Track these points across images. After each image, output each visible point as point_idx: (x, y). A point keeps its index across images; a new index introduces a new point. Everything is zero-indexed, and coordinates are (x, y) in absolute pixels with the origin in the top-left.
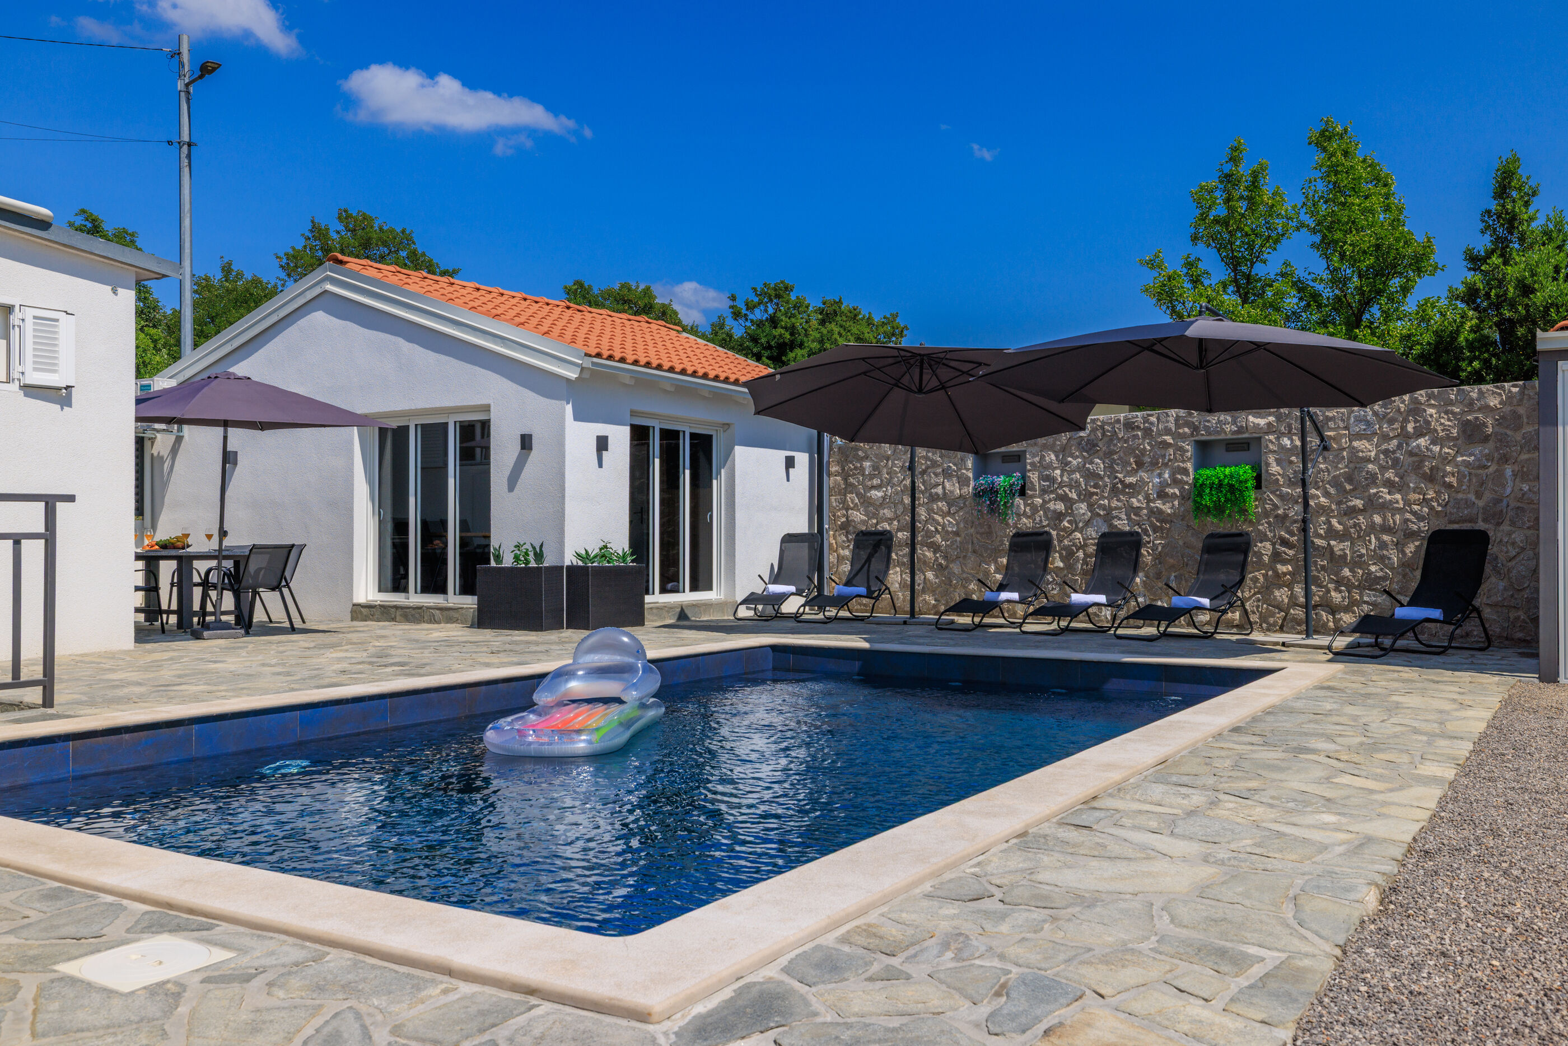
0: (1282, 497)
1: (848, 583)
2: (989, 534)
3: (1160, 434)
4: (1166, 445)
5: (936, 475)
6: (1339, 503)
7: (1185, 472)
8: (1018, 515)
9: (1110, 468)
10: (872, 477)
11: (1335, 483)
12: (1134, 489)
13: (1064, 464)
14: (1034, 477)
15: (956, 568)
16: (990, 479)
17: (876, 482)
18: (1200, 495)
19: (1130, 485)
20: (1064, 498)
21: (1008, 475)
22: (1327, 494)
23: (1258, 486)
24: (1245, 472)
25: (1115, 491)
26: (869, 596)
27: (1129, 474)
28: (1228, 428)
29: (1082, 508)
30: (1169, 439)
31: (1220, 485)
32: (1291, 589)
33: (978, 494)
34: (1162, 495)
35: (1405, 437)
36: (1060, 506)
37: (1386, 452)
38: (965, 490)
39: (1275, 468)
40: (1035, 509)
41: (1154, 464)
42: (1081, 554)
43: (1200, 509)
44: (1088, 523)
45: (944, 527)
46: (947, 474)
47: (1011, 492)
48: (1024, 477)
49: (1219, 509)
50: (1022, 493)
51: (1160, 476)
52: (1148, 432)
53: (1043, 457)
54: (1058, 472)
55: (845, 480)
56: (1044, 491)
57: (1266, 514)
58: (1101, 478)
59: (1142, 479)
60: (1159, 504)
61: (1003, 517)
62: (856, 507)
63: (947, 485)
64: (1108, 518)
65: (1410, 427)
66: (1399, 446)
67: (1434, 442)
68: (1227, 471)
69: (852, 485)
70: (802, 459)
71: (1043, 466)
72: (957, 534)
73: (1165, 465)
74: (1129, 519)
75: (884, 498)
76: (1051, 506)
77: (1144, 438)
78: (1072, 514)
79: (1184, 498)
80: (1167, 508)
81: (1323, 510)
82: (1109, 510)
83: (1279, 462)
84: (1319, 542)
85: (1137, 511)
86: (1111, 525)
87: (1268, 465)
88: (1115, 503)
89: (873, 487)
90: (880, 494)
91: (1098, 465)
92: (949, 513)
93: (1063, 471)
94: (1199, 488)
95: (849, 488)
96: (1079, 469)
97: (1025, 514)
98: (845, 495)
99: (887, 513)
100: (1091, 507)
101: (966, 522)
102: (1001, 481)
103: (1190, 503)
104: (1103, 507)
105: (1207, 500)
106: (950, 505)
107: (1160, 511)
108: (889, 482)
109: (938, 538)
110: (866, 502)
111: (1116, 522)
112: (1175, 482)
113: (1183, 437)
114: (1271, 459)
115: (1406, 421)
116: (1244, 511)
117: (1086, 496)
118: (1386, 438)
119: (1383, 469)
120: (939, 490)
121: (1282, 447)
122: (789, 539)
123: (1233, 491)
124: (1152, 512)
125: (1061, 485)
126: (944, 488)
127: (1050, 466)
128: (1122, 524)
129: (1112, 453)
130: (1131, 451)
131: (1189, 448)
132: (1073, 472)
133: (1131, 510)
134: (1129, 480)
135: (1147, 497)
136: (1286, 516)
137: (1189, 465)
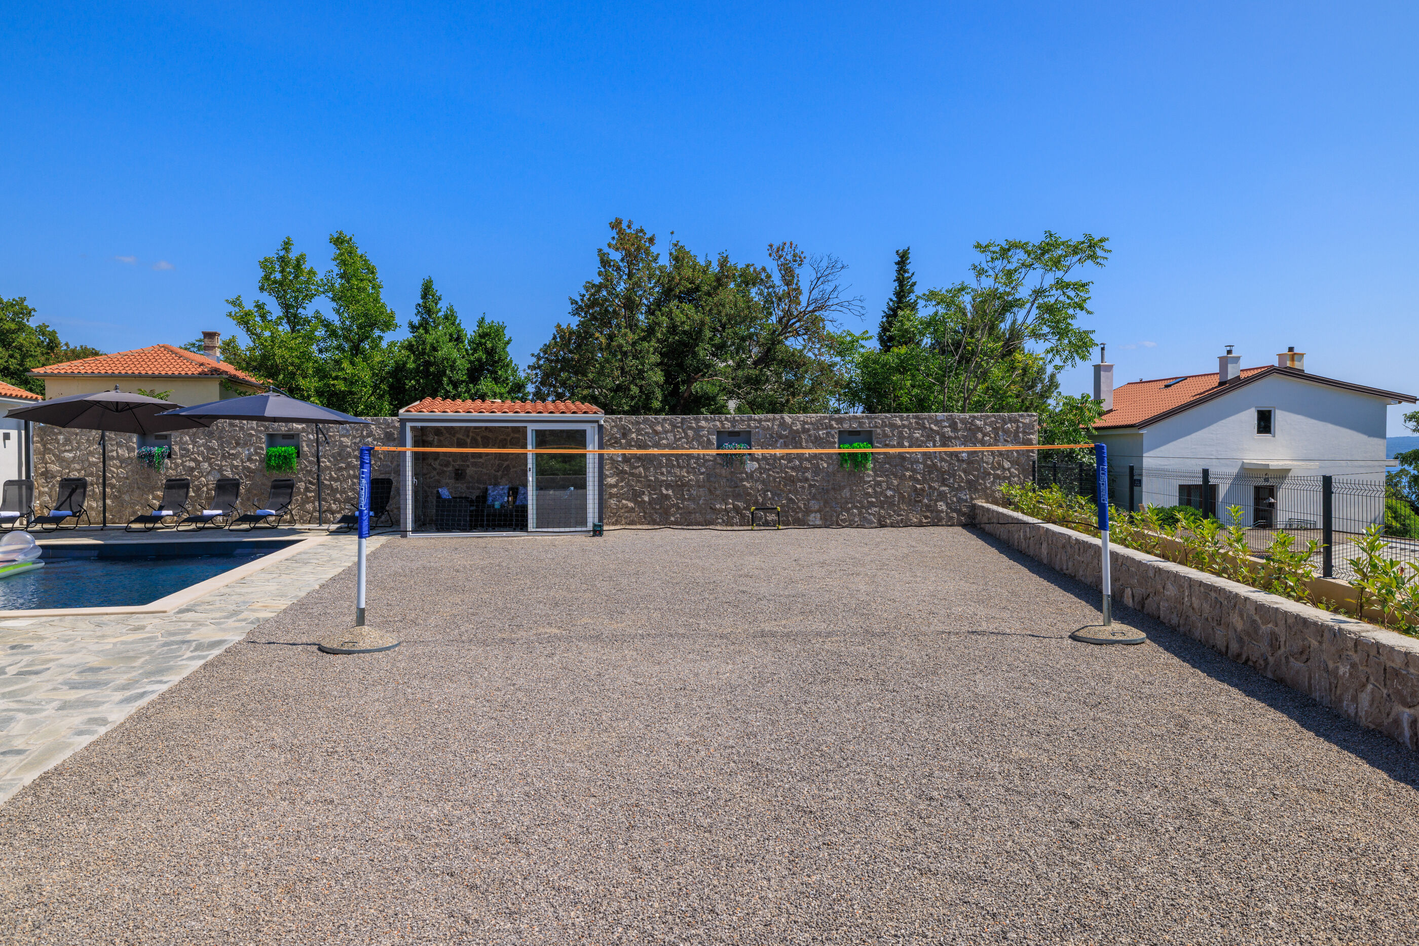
0: (309, 462)
1: (57, 509)
2: (148, 478)
3: (248, 429)
4: (252, 435)
5: (112, 445)
6: (335, 465)
7: (262, 448)
8: (167, 468)
9: (221, 446)
10: (64, 445)
11: (333, 456)
12: (235, 456)
13: (194, 443)
14: (176, 448)
15: (126, 497)
16: (148, 449)
17: (67, 448)
18: (270, 460)
19: (233, 454)
20: (195, 460)
21: (160, 446)
22: (329, 461)
23: (298, 456)
24: (292, 450)
25: (224, 457)
26: (74, 515)
27: (234, 448)
28: (283, 429)
29: (206, 465)
30: (253, 432)
31: (280, 455)
32: (314, 504)
33: (140, 457)
34: (250, 459)
35: (362, 437)
36: (193, 464)
37: (355, 443)
38: (132, 454)
39: (306, 449)
40: (177, 466)
41: (245, 444)
42: (205, 489)
43: (269, 467)
44: (209, 473)
45: (117, 474)
46: (119, 445)
47: (162, 456)
48: (170, 448)
49: (279, 467)
50: (169, 456)
51: (248, 450)
52: (242, 428)
53: (181, 438)
54: (191, 446)
55: (44, 446)
56: (182, 456)
57: (302, 469)
58: (216, 450)
59: (239, 452)
60: (248, 464)
61: (157, 469)
62: (52, 463)
63: (120, 451)
64: (221, 470)
65: (365, 433)
66: (360, 441)
67: (374, 440)
68: (283, 448)
69: (49, 449)
70: (14, 434)
71: (182, 444)
72: (127, 478)
73: (252, 445)
74: (232, 471)
75: (74, 458)
76: (187, 464)
77: (240, 431)
78: (199, 468)
79: (261, 461)
80: (252, 466)
81: (327, 468)
82: (221, 466)
83: (308, 446)
84: (326, 482)
85: (236, 467)
86: (222, 475)
87: (303, 447)
88: (224, 463)
89: (66, 451)
90: (71, 455)
91: (215, 444)
92: (121, 467)
93: (194, 446)
94: (269, 457)
95: (46, 450)
96: (203, 445)
97: (171, 468)
98: (44, 455)
99: (77, 466)
100: (210, 465)
101: (132, 471)
102: (156, 450)
103: (264, 464)
104: (218, 465)
105: (273, 463)
106: (121, 462)
107: (249, 468)
108: (78, 448)
109: (114, 481)
110: (60, 460)
111: (225, 473)
112: (257, 453)
113: (261, 432)
114: (304, 444)
115: (363, 430)
116: (291, 468)
117: (207, 459)
118: (355, 437)
119: (354, 450)
120: (114, 454)
121: (309, 439)
122: (9, 483)
123: (286, 459)
124: (244, 468)
125: (193, 453)
126: (117, 453)
127: (186, 443)
128: (228, 474)
129: (222, 438)
130: (233, 437)
131: (264, 438)
132: (200, 446)
133: (233, 467)
134: (232, 452)
135: (242, 460)
136: (311, 470)
137: (264, 446)
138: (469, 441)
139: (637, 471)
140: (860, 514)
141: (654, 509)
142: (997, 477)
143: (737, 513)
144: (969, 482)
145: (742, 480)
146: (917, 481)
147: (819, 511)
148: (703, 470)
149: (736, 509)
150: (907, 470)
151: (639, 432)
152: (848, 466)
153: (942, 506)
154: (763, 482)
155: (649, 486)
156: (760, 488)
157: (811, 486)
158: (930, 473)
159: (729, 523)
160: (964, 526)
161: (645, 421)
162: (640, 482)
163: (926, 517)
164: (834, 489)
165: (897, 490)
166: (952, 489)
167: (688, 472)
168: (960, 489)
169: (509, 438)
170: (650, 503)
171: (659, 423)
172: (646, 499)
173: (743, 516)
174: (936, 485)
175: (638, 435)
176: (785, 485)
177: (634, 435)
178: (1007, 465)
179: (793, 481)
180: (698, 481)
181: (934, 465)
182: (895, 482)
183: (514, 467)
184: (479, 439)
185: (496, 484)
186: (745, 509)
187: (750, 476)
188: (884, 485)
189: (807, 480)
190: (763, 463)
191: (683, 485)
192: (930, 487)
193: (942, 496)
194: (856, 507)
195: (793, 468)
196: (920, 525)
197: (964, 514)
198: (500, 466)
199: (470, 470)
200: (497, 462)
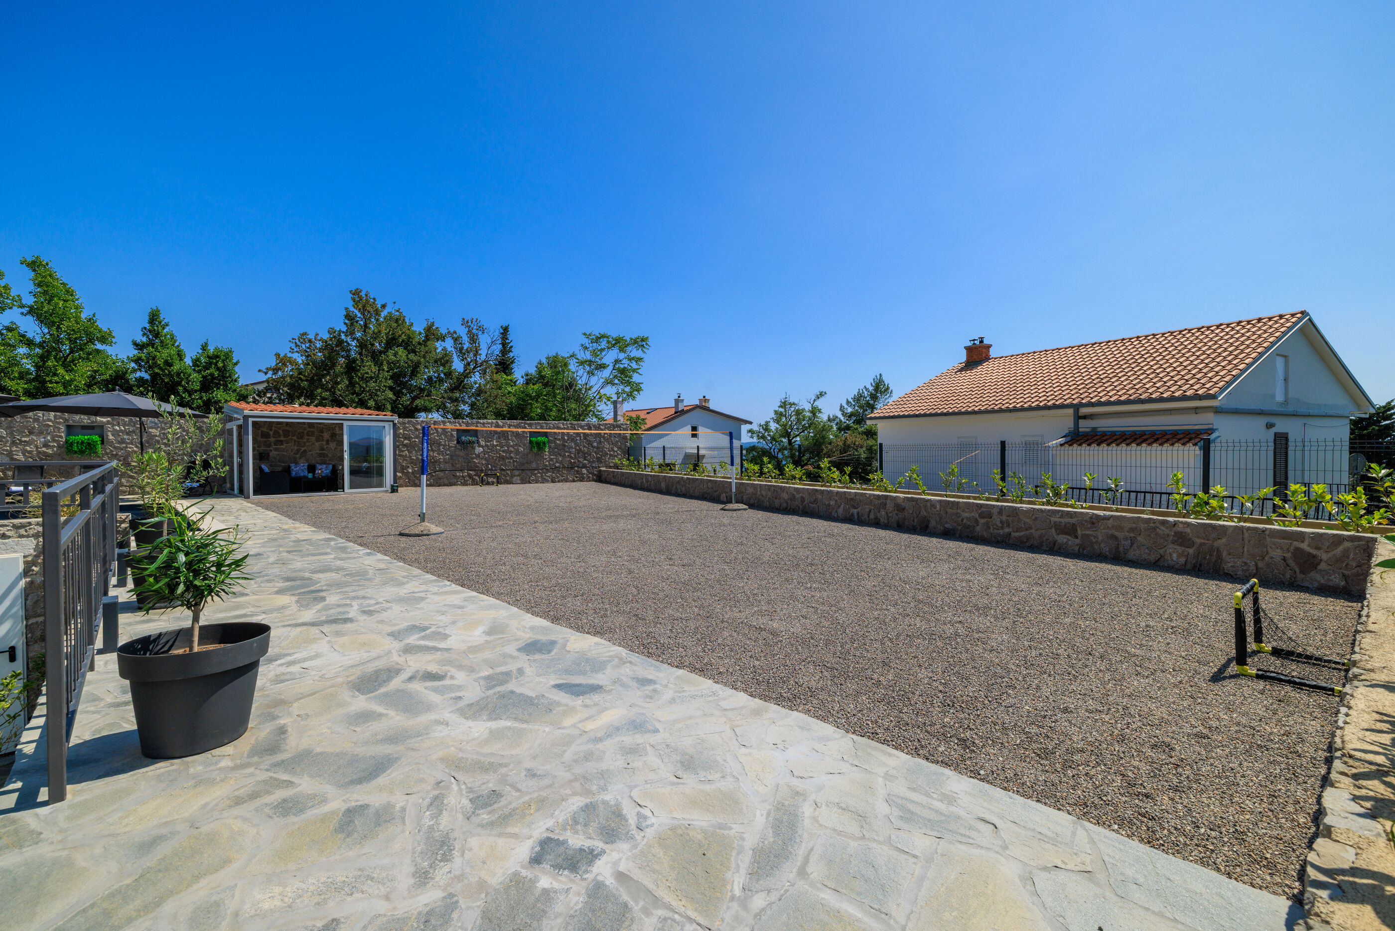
0: (115, 448)
3: (44, 422)
4: (49, 426)
7: (61, 437)
9: (11, 434)
12: (28, 443)
19: (25, 441)
23: (103, 443)
24: (95, 438)
25: (14, 443)
27: (27, 436)
28: (85, 421)
30: (50, 424)
31: (82, 442)
34: (46, 445)
39: (111, 437)
41: (41, 433)
43: (70, 451)
49: (81, 452)
51: (44, 438)
52: (36, 421)
57: (107, 453)
59: (33, 439)
60: (44, 449)
68: (86, 437)
73: (48, 434)
74: (24, 455)
79: (59, 447)
80: (50, 451)
83: (113, 435)
85: (30, 452)
86: (12, 459)
87: (108, 436)
88: (14, 449)
94: (69, 445)
103: (64, 450)
104: (7, 450)
105: (75, 448)
107: (45, 452)
111: (15, 457)
112: (54, 441)
113: (60, 423)
114: (109, 434)
116: (96, 453)
119: (162, 439)
121: (114, 430)
123: (89, 445)
124: (40, 452)
128: (20, 457)
129: (11, 427)
130: (27, 427)
131: (63, 428)
133: (24, 452)
134: (23, 439)
135: (37, 447)
136: (117, 455)
137: (63, 434)
138: (271, 433)
139: (404, 454)
140: (542, 476)
141: (415, 477)
142: (611, 455)
143: (470, 478)
144: (597, 458)
145: (474, 458)
146: (572, 458)
147: (518, 475)
148: (448, 452)
149: (470, 476)
150: (567, 452)
151: (405, 429)
152: (535, 450)
153: (584, 471)
154: (486, 459)
155: (412, 463)
156: (484, 462)
157: (514, 461)
158: (578, 453)
159: (465, 484)
160: (594, 480)
161: (409, 422)
162: (406, 460)
163: (576, 477)
164: (527, 463)
165: (561, 463)
166: (589, 462)
167: (438, 454)
168: (593, 462)
169: (306, 432)
170: (413, 473)
171: (418, 423)
172: (410, 471)
173: (474, 480)
174: (581, 460)
175: (404, 431)
176: (499, 461)
177: (401, 431)
178: (616, 449)
179: (503, 459)
180: (444, 459)
181: (580, 449)
182: (560, 459)
183: (310, 451)
184: (281, 432)
185: (296, 463)
186: (475, 475)
187: (478, 456)
188: (555, 460)
189: (511, 458)
190: (486, 448)
191: (435, 462)
192: (579, 461)
193: (584, 466)
194: (539, 473)
195: (503, 451)
196: (574, 481)
197: (595, 475)
198: (298, 451)
199: (273, 454)
200: (296, 448)
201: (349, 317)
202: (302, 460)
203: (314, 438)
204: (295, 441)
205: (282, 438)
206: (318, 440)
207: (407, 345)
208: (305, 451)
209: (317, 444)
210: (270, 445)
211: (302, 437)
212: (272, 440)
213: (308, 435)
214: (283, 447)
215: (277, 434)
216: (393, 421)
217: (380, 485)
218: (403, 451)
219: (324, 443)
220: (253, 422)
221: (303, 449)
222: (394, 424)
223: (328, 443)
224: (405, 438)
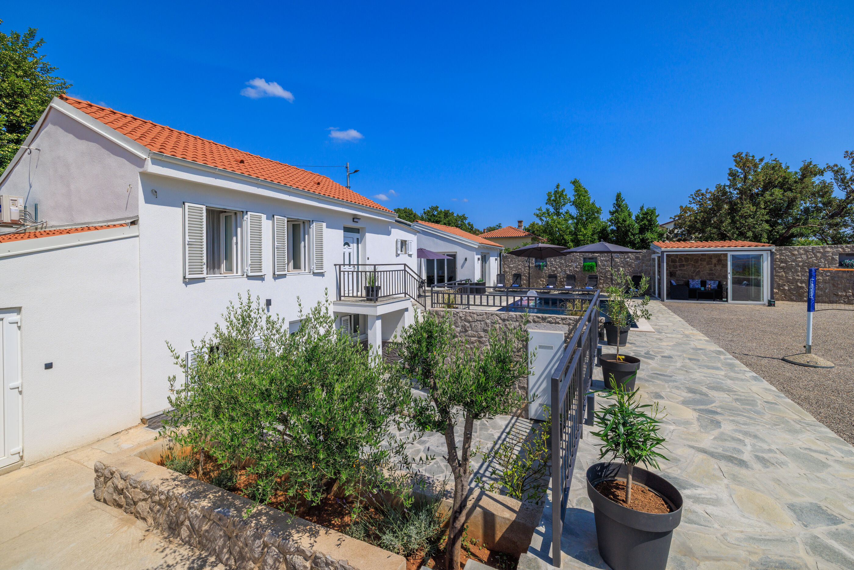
0: (601, 268)
6: (612, 270)
7: (581, 263)
19: (570, 265)
23: (596, 266)
24: (594, 264)
28: (590, 256)
30: (578, 257)
31: (589, 266)
34: (576, 267)
37: (621, 261)
43: (585, 270)
49: (590, 270)
51: (576, 264)
57: (598, 271)
60: (576, 269)
66: (624, 260)
68: (590, 263)
74: (571, 272)
79: (581, 268)
81: (609, 271)
83: (600, 262)
84: (608, 276)
87: (598, 262)
94: (584, 266)
103: (583, 269)
111: (568, 272)
113: (581, 257)
121: (601, 259)
123: (592, 267)
130: (570, 259)
131: (582, 260)
135: (573, 268)
136: (602, 272)
138: (677, 260)
139: (780, 274)
141: (791, 293)
151: (781, 254)
155: (788, 282)
161: (785, 249)
169: (699, 258)
170: (789, 290)
171: (796, 250)
172: (787, 288)
175: (780, 256)
180: (823, 280)
184: (683, 259)
185: (693, 279)
198: (694, 271)
199: (678, 272)
200: (693, 269)
201: (733, 175)
202: (697, 277)
203: (705, 263)
204: (692, 265)
205: (684, 263)
206: (708, 264)
207: (784, 185)
208: (699, 271)
209: (707, 266)
210: (676, 267)
211: (697, 262)
212: (678, 264)
213: (701, 260)
214: (685, 268)
215: (680, 259)
216: (771, 250)
217: (757, 298)
218: (780, 272)
219: (713, 266)
220: (667, 255)
221: (697, 270)
222: (772, 253)
223: (715, 266)
224: (782, 262)
